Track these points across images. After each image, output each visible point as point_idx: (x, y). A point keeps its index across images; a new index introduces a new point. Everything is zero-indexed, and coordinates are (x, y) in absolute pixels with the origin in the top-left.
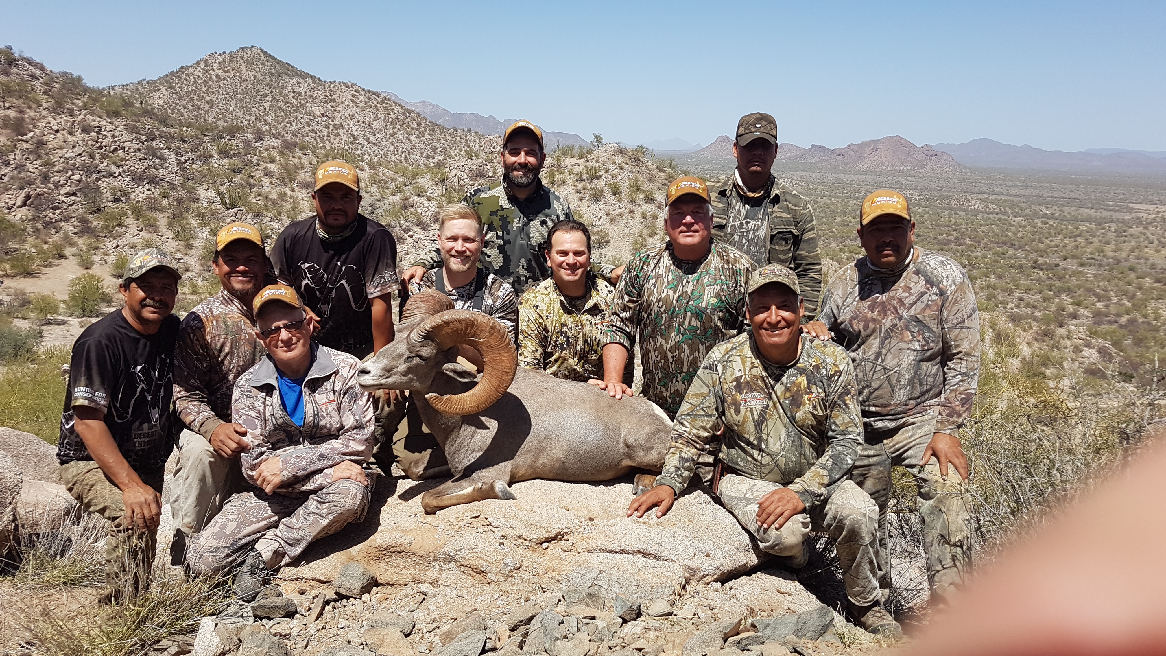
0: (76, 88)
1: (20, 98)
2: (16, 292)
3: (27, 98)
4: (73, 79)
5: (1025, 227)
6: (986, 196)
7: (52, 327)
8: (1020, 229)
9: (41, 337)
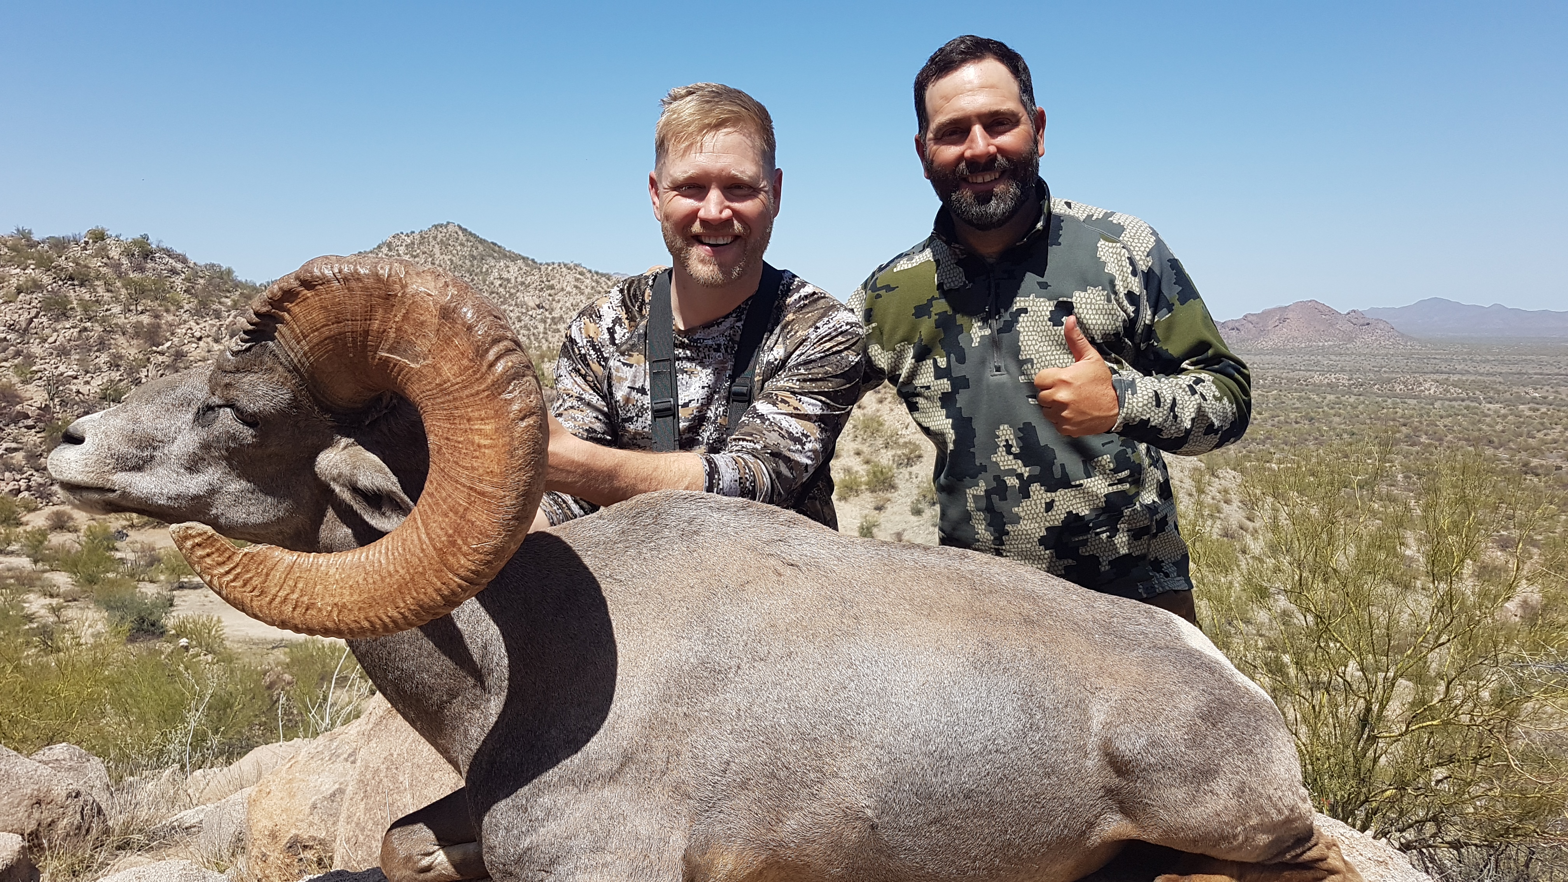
0: (226, 283)
1: (157, 299)
2: (142, 547)
3: (164, 299)
4: (222, 273)
5: (1505, 416)
6: (1445, 376)
7: (186, 591)
8: (1499, 420)
9: (171, 605)
